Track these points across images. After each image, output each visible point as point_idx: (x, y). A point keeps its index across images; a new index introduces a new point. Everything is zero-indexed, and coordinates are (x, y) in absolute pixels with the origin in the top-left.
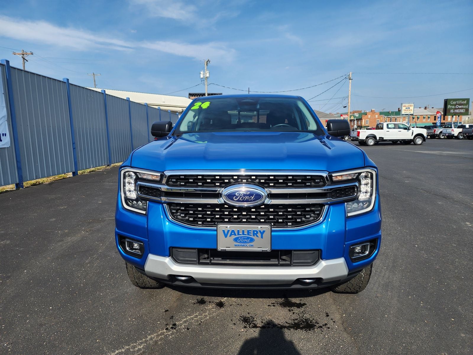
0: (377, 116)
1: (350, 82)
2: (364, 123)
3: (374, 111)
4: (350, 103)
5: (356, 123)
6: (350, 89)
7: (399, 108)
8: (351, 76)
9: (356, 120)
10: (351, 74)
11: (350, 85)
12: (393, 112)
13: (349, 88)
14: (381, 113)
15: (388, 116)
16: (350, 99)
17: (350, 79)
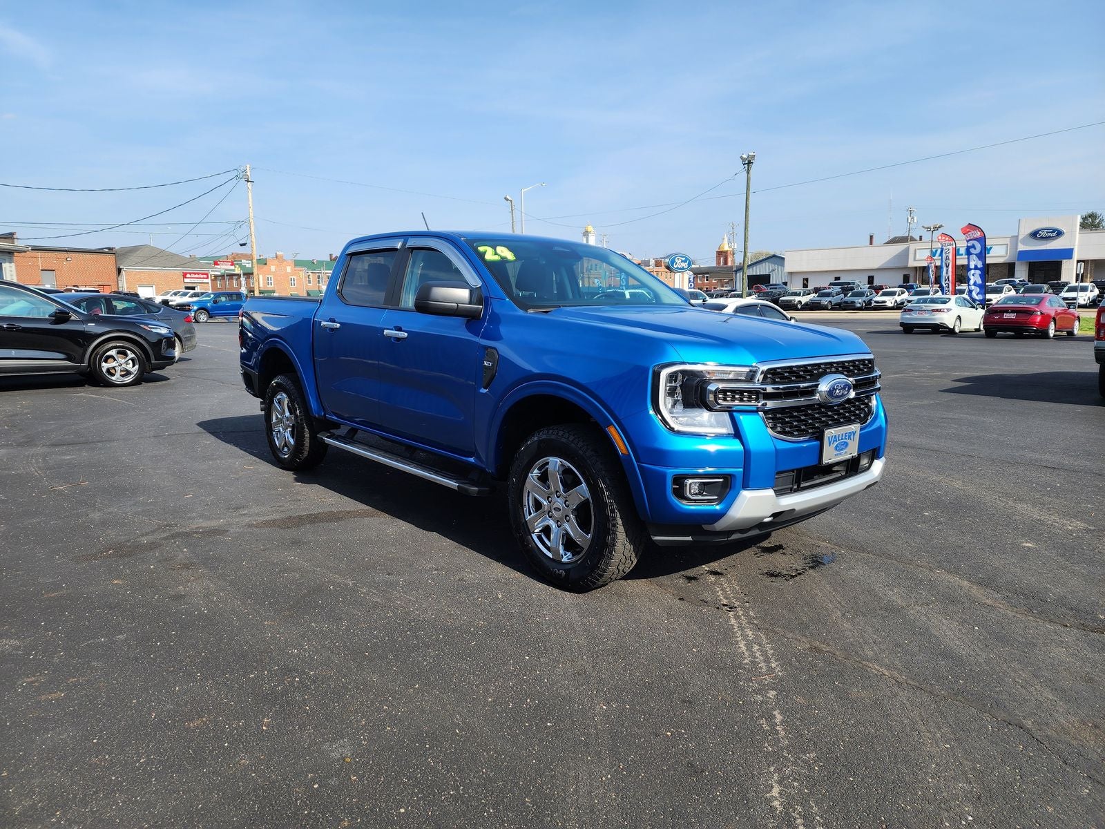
0: (289, 269)
1: (250, 187)
2: (263, 283)
3: (282, 256)
4: (253, 236)
5: (243, 283)
6: (250, 203)
7: (331, 255)
8: (248, 174)
9: (244, 274)
10: (248, 169)
11: (250, 194)
12: (322, 262)
13: (248, 201)
14: (298, 263)
15: (315, 270)
16: (252, 227)
17: (248, 181)
